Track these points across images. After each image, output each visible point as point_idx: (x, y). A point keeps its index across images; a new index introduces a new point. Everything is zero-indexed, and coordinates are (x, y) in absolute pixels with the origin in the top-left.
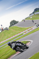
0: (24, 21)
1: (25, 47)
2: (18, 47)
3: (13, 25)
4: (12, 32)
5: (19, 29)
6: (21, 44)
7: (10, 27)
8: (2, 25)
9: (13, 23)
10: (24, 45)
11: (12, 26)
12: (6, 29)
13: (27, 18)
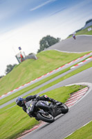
0: (74, 37)
1: (59, 110)
2: (42, 111)
3: (47, 47)
4: (45, 65)
5: (62, 57)
6: (48, 103)
7: (39, 51)
8: (20, 48)
9: (48, 42)
10: (58, 104)
11: (45, 50)
12: (31, 57)
13: (79, 31)
